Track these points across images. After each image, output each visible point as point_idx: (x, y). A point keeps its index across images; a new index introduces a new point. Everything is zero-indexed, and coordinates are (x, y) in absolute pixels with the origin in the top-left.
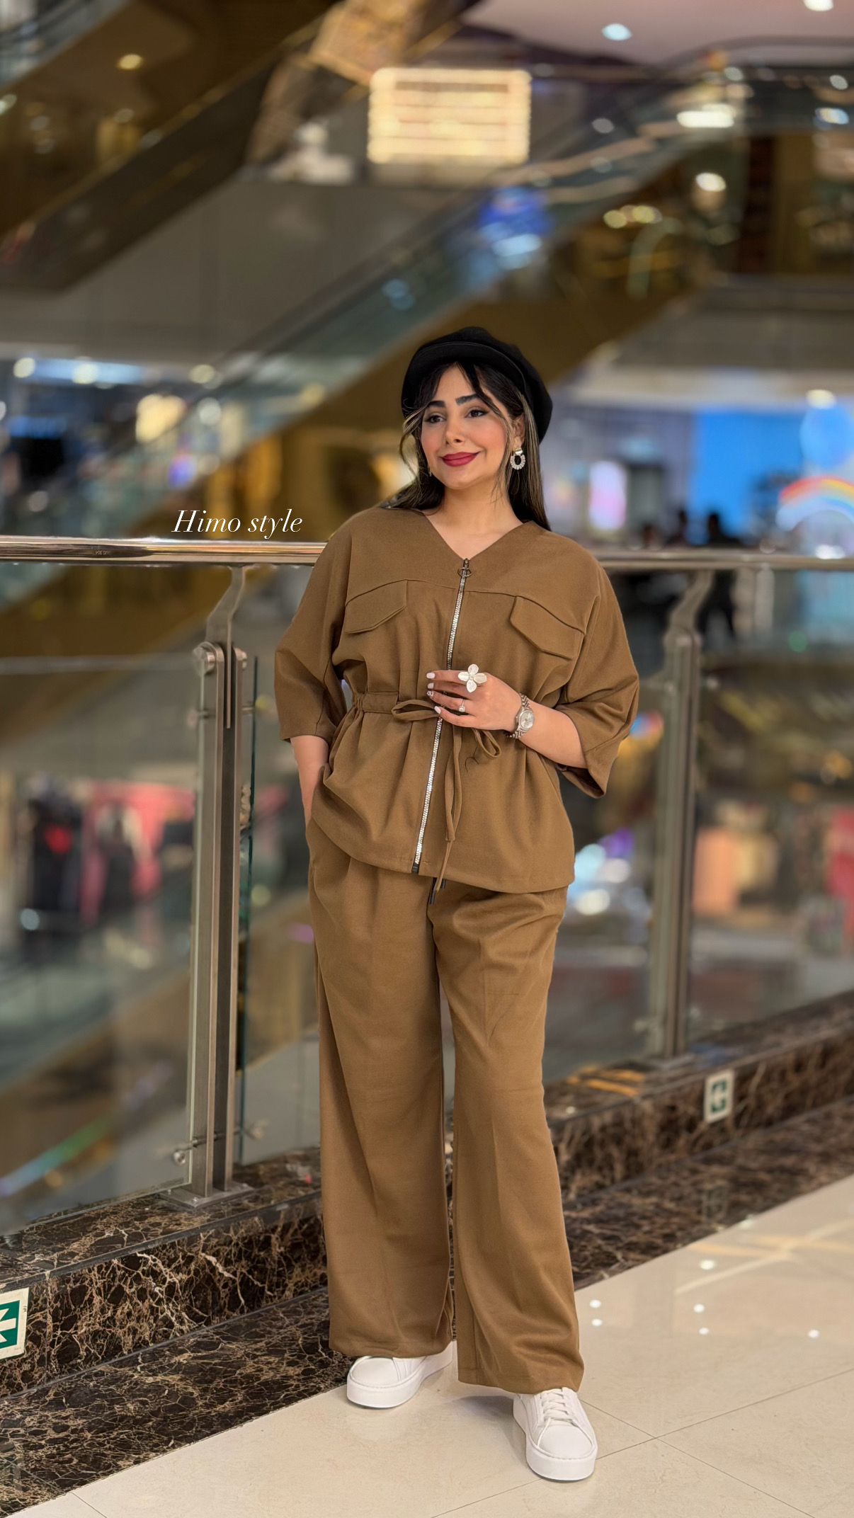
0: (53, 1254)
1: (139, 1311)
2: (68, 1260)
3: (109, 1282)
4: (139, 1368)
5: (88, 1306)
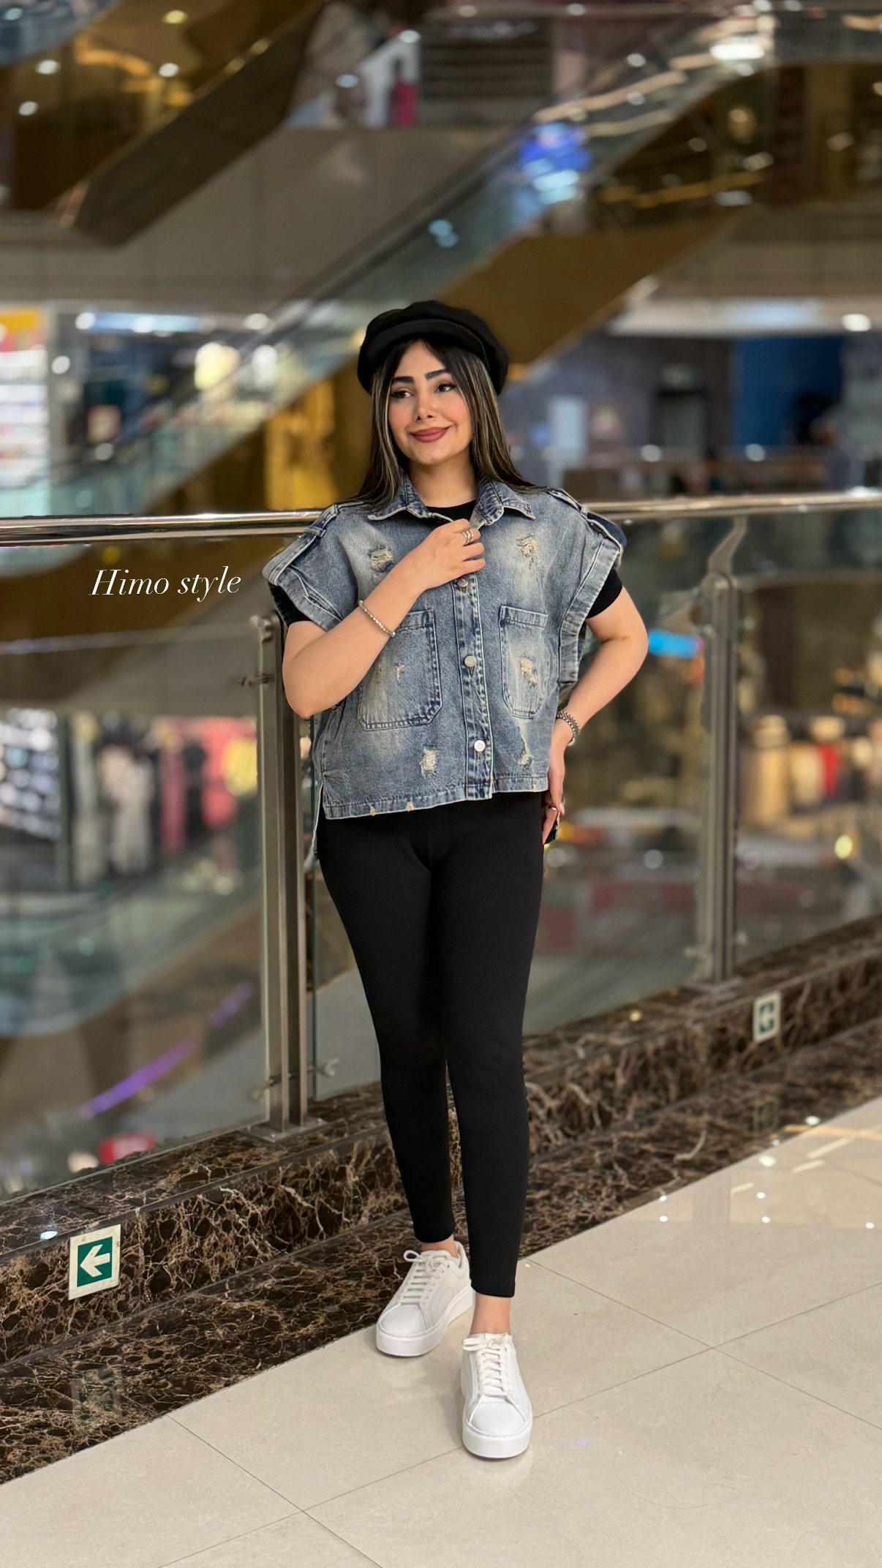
0: (142, 1192)
1: (225, 1241)
2: (155, 1197)
3: (195, 1215)
4: (226, 1295)
5: (177, 1239)
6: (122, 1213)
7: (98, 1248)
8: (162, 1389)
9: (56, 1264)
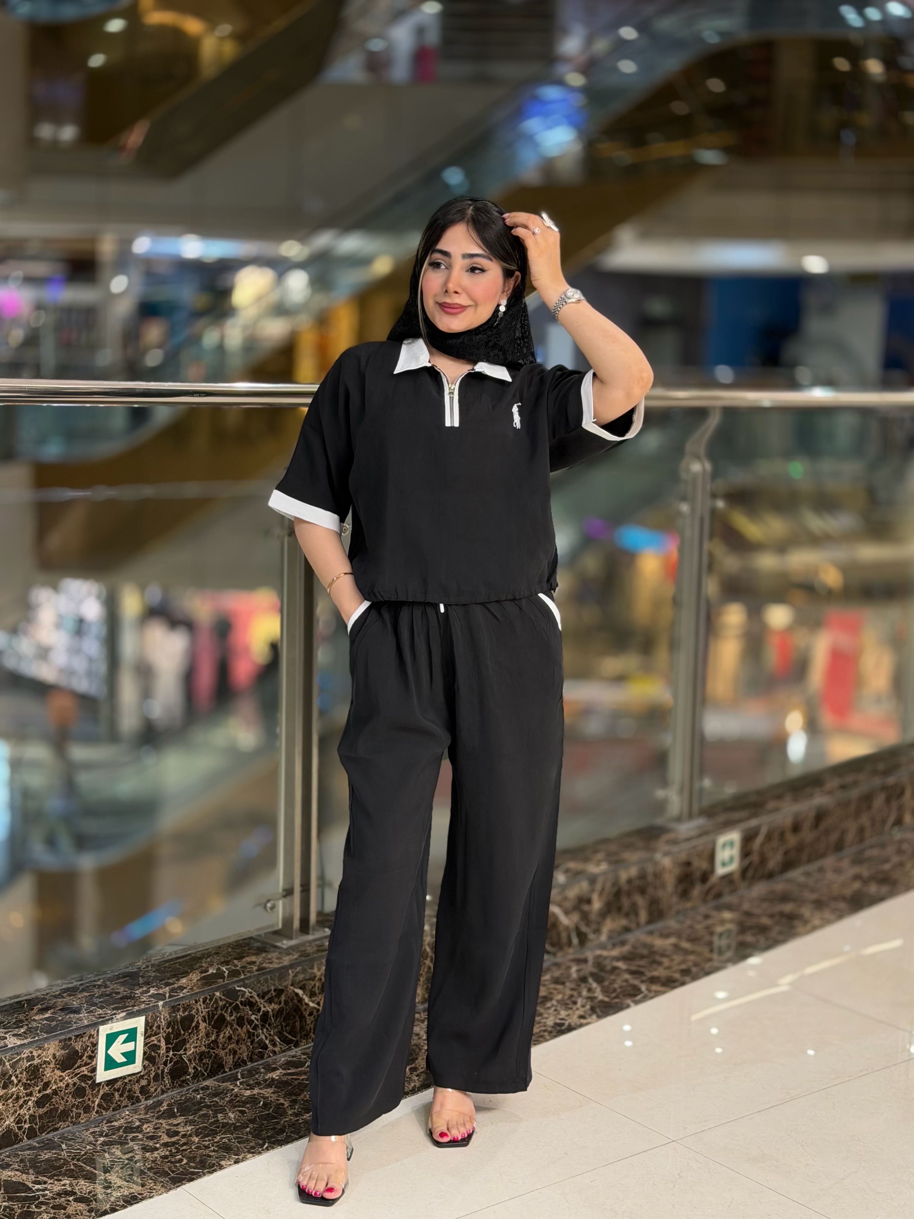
0: (165, 988)
1: (238, 1035)
2: (177, 993)
3: (213, 1011)
4: (238, 1083)
5: (195, 1031)
6: (147, 1006)
7: (125, 1036)
8: (177, 1165)
9: (85, 1050)
